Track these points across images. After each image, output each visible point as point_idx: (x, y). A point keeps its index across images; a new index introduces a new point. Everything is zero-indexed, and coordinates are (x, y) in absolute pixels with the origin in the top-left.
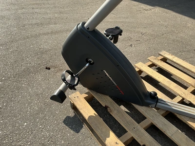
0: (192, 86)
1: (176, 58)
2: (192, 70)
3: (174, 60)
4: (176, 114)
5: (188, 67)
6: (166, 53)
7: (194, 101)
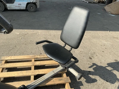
0: (32, 66)
1: (12, 57)
2: (26, 58)
3: (13, 59)
4: (38, 86)
5: (22, 58)
6: (4, 57)
7: (39, 73)
